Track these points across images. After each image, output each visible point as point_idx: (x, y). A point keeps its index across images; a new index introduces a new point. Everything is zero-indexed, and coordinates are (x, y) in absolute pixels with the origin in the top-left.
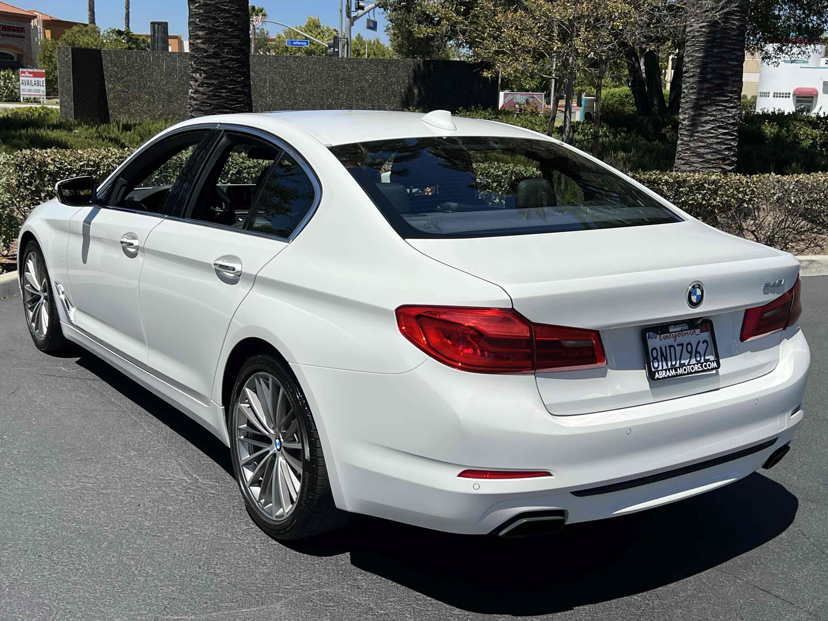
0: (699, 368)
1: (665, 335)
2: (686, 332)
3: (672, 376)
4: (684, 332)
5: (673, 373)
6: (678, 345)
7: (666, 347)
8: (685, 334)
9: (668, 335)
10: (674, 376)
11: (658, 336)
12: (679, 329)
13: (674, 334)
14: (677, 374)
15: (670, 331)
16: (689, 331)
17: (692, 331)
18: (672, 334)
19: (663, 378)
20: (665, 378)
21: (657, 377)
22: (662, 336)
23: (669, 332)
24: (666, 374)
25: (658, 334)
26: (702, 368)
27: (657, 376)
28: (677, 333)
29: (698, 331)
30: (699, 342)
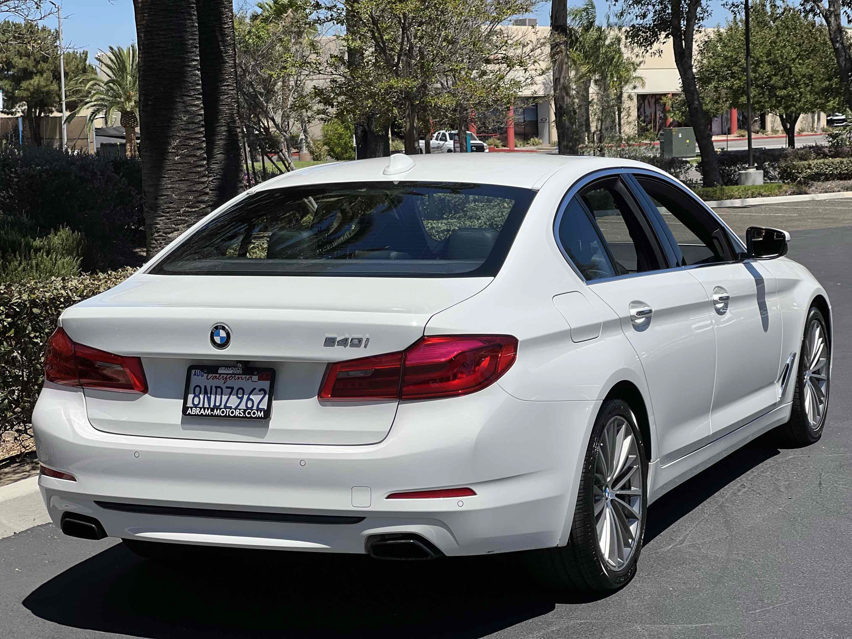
0: (240, 413)
1: (214, 375)
2: (240, 376)
3: (206, 415)
4: (237, 376)
5: (209, 412)
6: (227, 388)
7: (211, 387)
8: (239, 378)
9: (218, 375)
10: (209, 415)
11: (205, 375)
12: (231, 372)
13: (225, 376)
14: (212, 414)
15: (219, 372)
16: (243, 377)
17: (248, 377)
18: (222, 375)
19: (195, 415)
20: (198, 415)
21: (189, 413)
22: (210, 375)
23: (217, 373)
24: (200, 412)
25: (205, 373)
26: (245, 414)
27: (189, 411)
28: (229, 376)
29: (255, 378)
30: (254, 389)
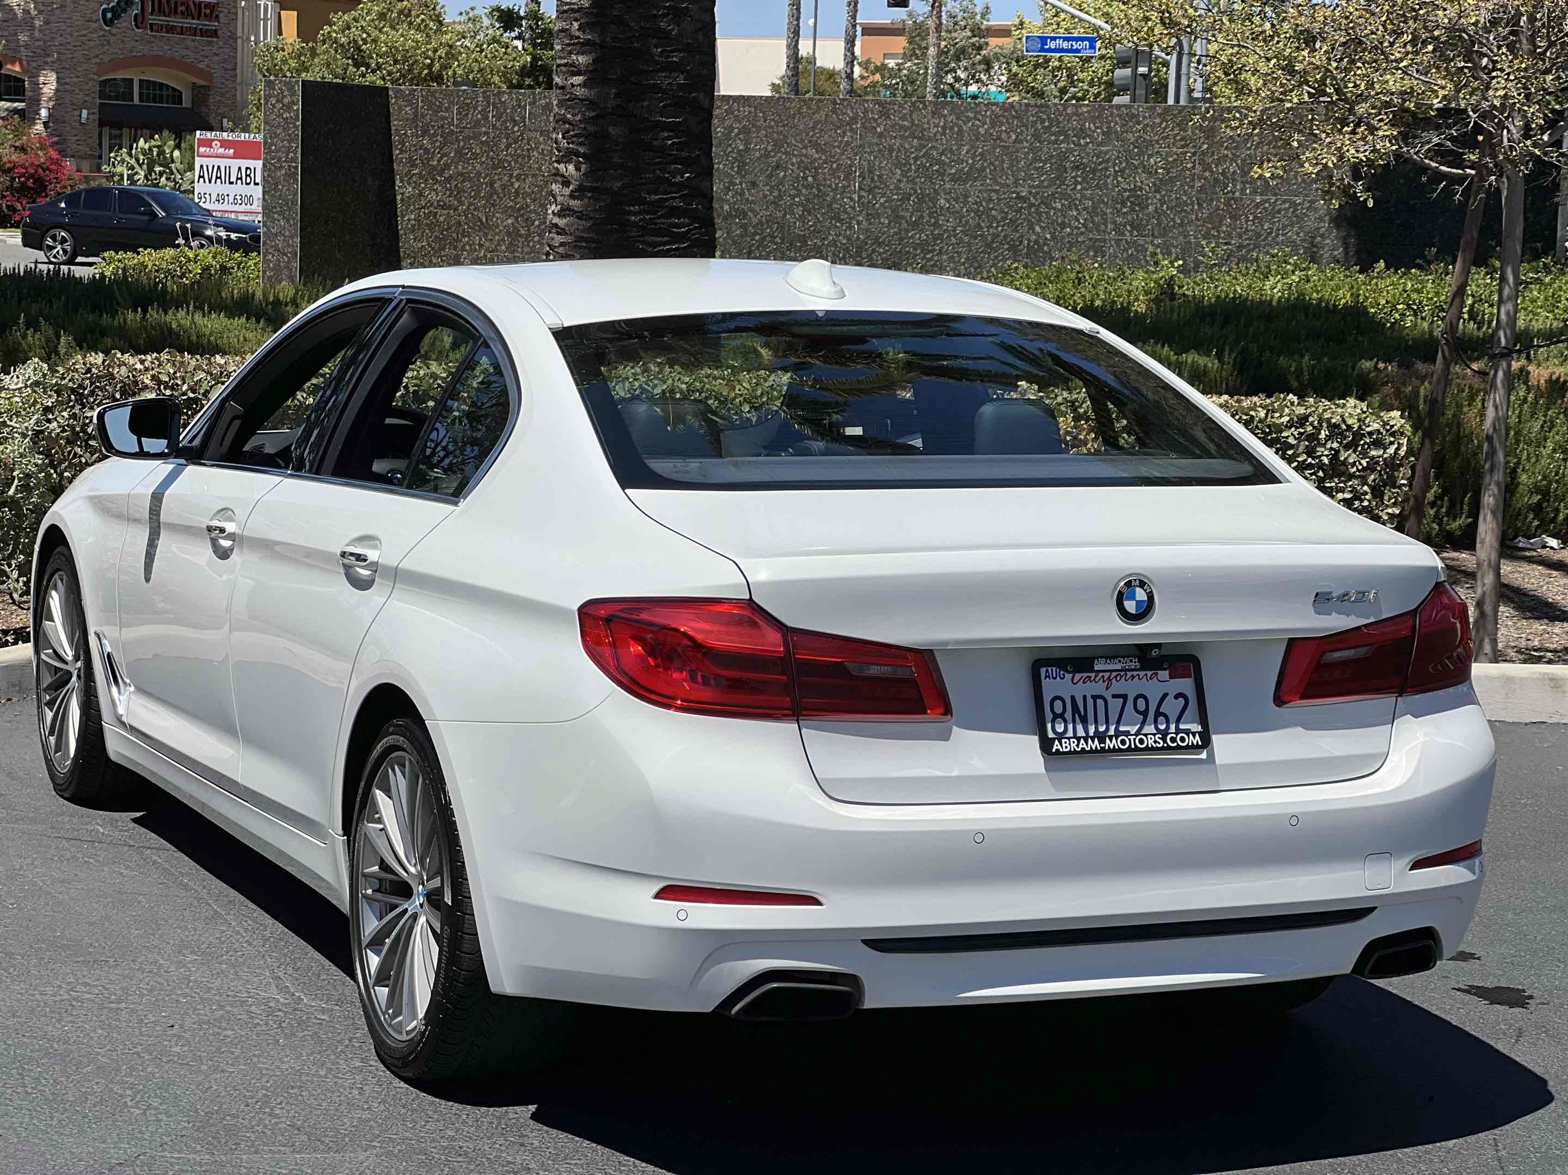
0: (1155, 742)
1: (1085, 675)
2: (1135, 673)
3: (1091, 751)
4: (1129, 674)
5: (1096, 744)
6: (1114, 696)
7: (1085, 697)
8: (1133, 677)
9: (1093, 675)
10: (1096, 751)
11: (1070, 676)
12: (1119, 667)
13: (1107, 675)
14: (1103, 748)
15: (1096, 668)
16: (1142, 673)
17: (1149, 673)
18: (1101, 674)
19: (1070, 752)
20: (1075, 752)
21: (1057, 750)
22: (1078, 676)
23: (1092, 670)
24: (1078, 746)
25: (1069, 672)
26: (1165, 742)
27: (1056, 746)
28: (1114, 674)
29: (1164, 674)
30: (1165, 695)
